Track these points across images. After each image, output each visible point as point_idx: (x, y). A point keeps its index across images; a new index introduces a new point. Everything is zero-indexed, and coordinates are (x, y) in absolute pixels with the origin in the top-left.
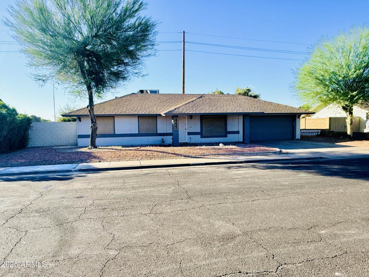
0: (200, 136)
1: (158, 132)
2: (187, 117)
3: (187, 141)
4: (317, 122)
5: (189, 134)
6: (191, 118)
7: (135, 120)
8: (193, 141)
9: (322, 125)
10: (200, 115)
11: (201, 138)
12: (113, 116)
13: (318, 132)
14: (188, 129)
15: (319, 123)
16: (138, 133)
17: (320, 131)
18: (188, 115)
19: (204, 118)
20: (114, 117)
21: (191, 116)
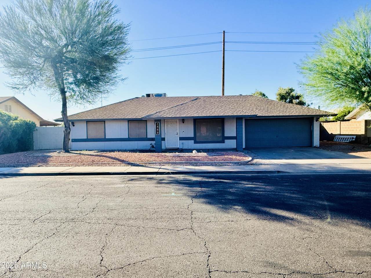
0: (193, 141)
1: (148, 137)
2: (179, 121)
3: (178, 147)
4: (352, 126)
5: (181, 139)
6: (183, 122)
7: (125, 125)
8: (185, 147)
9: (357, 129)
10: (193, 118)
11: (194, 143)
12: (104, 120)
13: (353, 138)
14: (179, 134)
15: (354, 126)
16: (128, 137)
17: (355, 137)
18: (179, 118)
19: (198, 121)
20: (105, 122)
21: (183, 120)
